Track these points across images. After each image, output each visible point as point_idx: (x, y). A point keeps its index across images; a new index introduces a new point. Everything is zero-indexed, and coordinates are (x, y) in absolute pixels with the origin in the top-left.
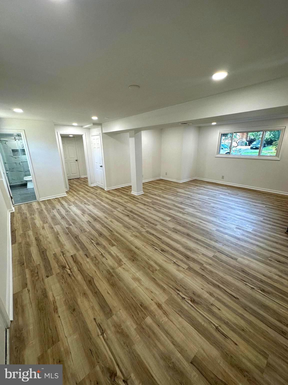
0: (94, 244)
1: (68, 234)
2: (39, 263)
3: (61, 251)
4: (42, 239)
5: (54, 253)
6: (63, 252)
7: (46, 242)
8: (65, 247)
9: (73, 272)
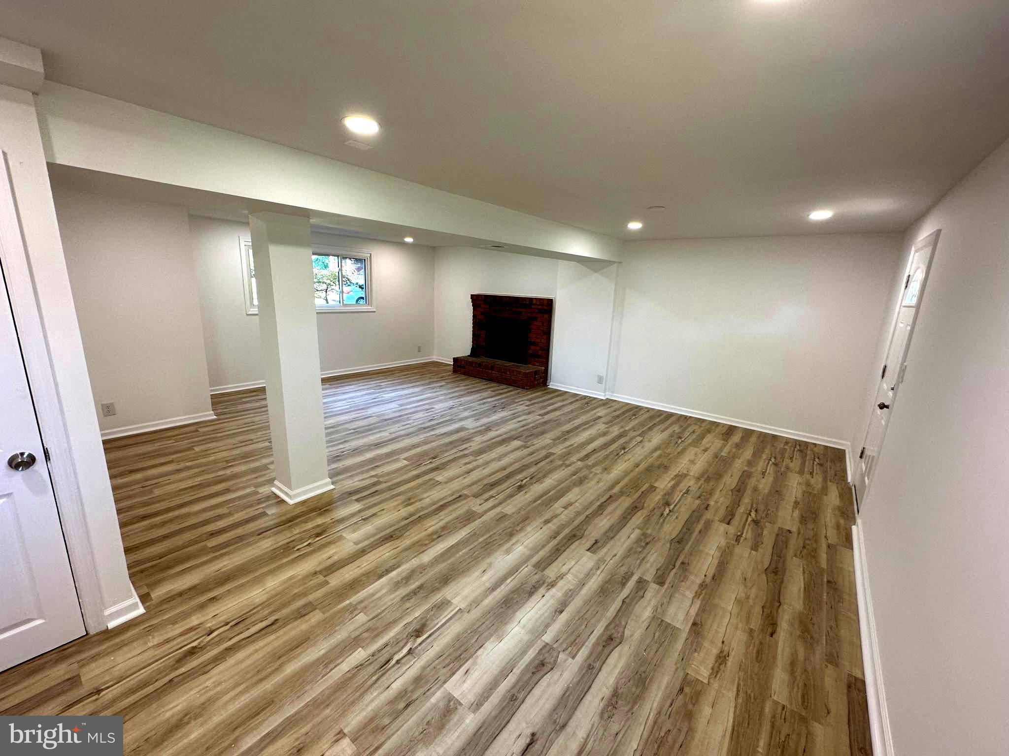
0: (674, 508)
1: (683, 563)
3: (738, 544)
4: (757, 611)
6: (736, 540)
7: (753, 591)
8: (724, 544)
9: (748, 508)
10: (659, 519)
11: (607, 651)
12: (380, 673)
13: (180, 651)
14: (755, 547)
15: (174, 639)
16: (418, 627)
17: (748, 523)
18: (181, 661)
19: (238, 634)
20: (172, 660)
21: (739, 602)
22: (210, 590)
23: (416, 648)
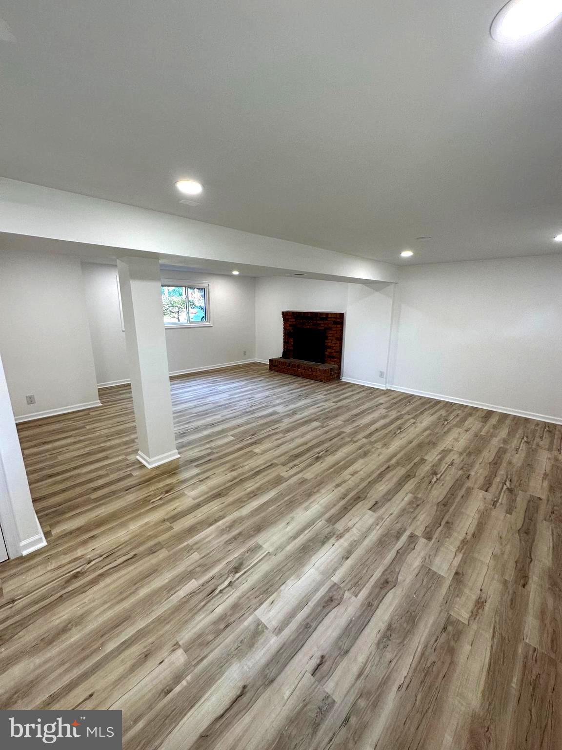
0: (440, 477)
1: (447, 523)
2: (544, 521)
3: (495, 508)
5: (508, 515)
6: (493, 505)
7: (508, 548)
10: (428, 485)
11: (383, 592)
12: (208, 600)
13: (69, 574)
14: (509, 511)
15: (64, 565)
16: (237, 565)
17: (503, 491)
18: (69, 581)
19: (108, 565)
20: (64, 580)
21: (495, 556)
22: (91, 530)
23: (235, 581)
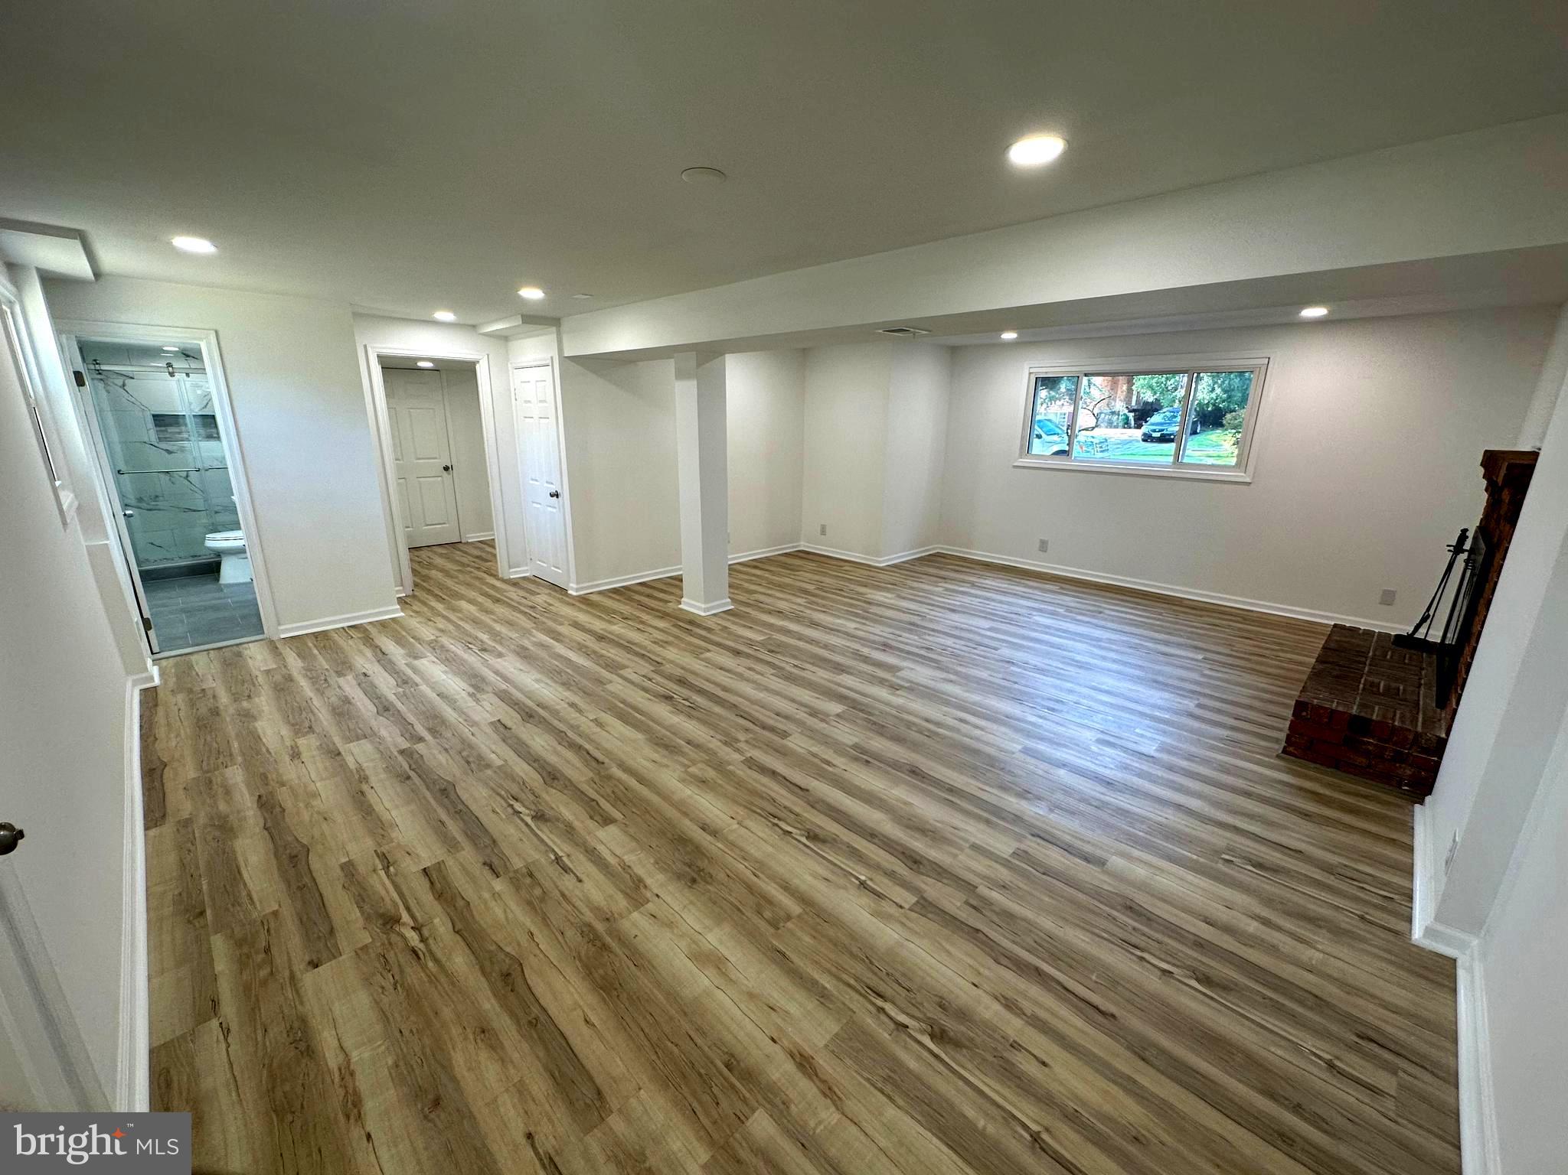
0: (523, 820)
1: (409, 778)
2: (276, 907)
3: (376, 851)
4: (288, 804)
5: (344, 860)
6: (384, 855)
7: (306, 815)
8: (394, 835)
9: (431, 941)
10: (509, 793)
14: (349, 869)
17: (401, 906)
